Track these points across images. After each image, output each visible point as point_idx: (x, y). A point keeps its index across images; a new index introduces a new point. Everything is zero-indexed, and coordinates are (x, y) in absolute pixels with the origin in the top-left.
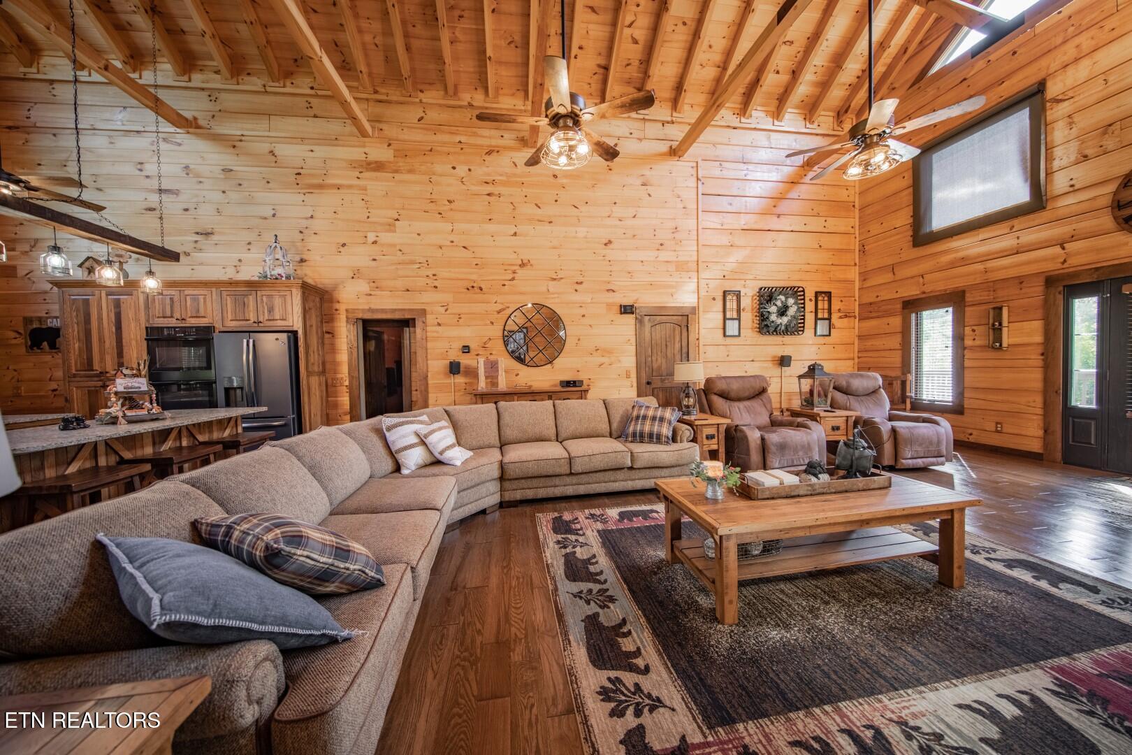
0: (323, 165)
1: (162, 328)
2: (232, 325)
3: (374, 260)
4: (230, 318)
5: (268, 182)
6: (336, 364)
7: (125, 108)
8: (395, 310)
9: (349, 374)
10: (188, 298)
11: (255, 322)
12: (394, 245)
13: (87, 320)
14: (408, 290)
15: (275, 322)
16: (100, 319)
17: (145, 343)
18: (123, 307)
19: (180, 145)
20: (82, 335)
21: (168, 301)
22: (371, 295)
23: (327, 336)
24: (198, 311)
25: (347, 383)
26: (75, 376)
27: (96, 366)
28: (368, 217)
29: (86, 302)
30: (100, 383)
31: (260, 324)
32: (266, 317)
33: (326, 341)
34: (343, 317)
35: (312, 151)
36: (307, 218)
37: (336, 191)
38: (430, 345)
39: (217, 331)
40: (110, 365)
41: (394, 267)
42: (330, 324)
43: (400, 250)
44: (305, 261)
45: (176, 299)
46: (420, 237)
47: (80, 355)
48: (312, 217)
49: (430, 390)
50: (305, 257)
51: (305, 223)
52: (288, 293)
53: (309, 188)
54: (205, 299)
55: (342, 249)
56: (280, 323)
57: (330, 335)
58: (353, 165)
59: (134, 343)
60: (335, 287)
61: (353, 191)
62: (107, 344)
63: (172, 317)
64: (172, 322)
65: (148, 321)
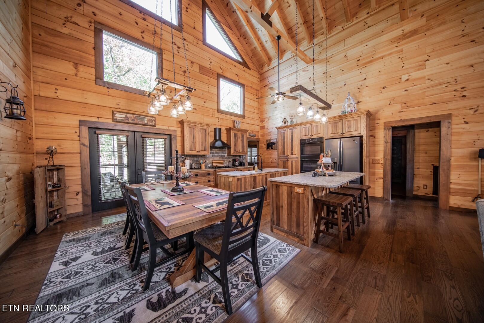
0: (374, 49)
1: (306, 139)
2: (331, 136)
3: (406, 90)
4: (330, 133)
5: (343, 71)
6: (375, 152)
7: (291, 66)
8: (423, 118)
9: (384, 157)
10: (314, 127)
11: (341, 134)
12: (424, 77)
13: (284, 139)
14: (435, 103)
15: (351, 132)
16: (287, 138)
17: (299, 145)
18: (294, 133)
19: (308, 70)
20: (282, 144)
21: (307, 129)
22: (402, 112)
23: (371, 138)
24: (318, 132)
25: (382, 162)
26: (280, 157)
27: (286, 154)
28: (403, 67)
29: (284, 133)
30: (286, 159)
31: (344, 134)
32: (347, 131)
33: (371, 140)
34: (382, 126)
35: (367, 45)
36: (362, 81)
37: (382, 60)
38: (454, 138)
39: (324, 139)
40: (289, 154)
41: (423, 91)
42: (373, 132)
43: (429, 79)
44: (360, 102)
45: (310, 128)
46: (449, 65)
47: (282, 150)
48: (365, 79)
49: (452, 169)
50: (360, 100)
51: (360, 83)
52: (359, 118)
53: (364, 65)
54: (320, 126)
55: (383, 90)
56: (353, 133)
57: (373, 138)
58: (393, 41)
59: (296, 145)
60: (377, 112)
61: (392, 56)
62: (289, 147)
63: (308, 135)
64: (309, 137)
65: (301, 137)
